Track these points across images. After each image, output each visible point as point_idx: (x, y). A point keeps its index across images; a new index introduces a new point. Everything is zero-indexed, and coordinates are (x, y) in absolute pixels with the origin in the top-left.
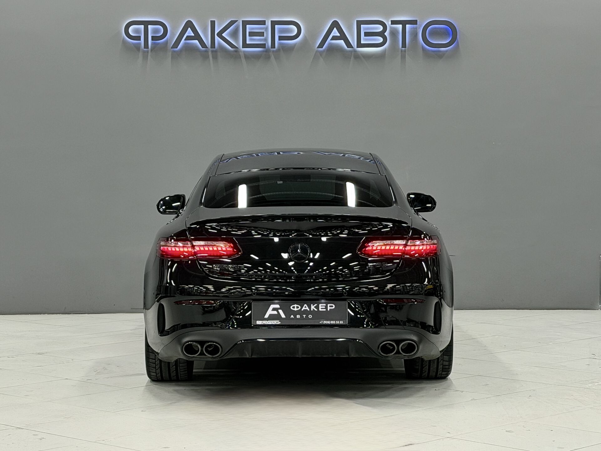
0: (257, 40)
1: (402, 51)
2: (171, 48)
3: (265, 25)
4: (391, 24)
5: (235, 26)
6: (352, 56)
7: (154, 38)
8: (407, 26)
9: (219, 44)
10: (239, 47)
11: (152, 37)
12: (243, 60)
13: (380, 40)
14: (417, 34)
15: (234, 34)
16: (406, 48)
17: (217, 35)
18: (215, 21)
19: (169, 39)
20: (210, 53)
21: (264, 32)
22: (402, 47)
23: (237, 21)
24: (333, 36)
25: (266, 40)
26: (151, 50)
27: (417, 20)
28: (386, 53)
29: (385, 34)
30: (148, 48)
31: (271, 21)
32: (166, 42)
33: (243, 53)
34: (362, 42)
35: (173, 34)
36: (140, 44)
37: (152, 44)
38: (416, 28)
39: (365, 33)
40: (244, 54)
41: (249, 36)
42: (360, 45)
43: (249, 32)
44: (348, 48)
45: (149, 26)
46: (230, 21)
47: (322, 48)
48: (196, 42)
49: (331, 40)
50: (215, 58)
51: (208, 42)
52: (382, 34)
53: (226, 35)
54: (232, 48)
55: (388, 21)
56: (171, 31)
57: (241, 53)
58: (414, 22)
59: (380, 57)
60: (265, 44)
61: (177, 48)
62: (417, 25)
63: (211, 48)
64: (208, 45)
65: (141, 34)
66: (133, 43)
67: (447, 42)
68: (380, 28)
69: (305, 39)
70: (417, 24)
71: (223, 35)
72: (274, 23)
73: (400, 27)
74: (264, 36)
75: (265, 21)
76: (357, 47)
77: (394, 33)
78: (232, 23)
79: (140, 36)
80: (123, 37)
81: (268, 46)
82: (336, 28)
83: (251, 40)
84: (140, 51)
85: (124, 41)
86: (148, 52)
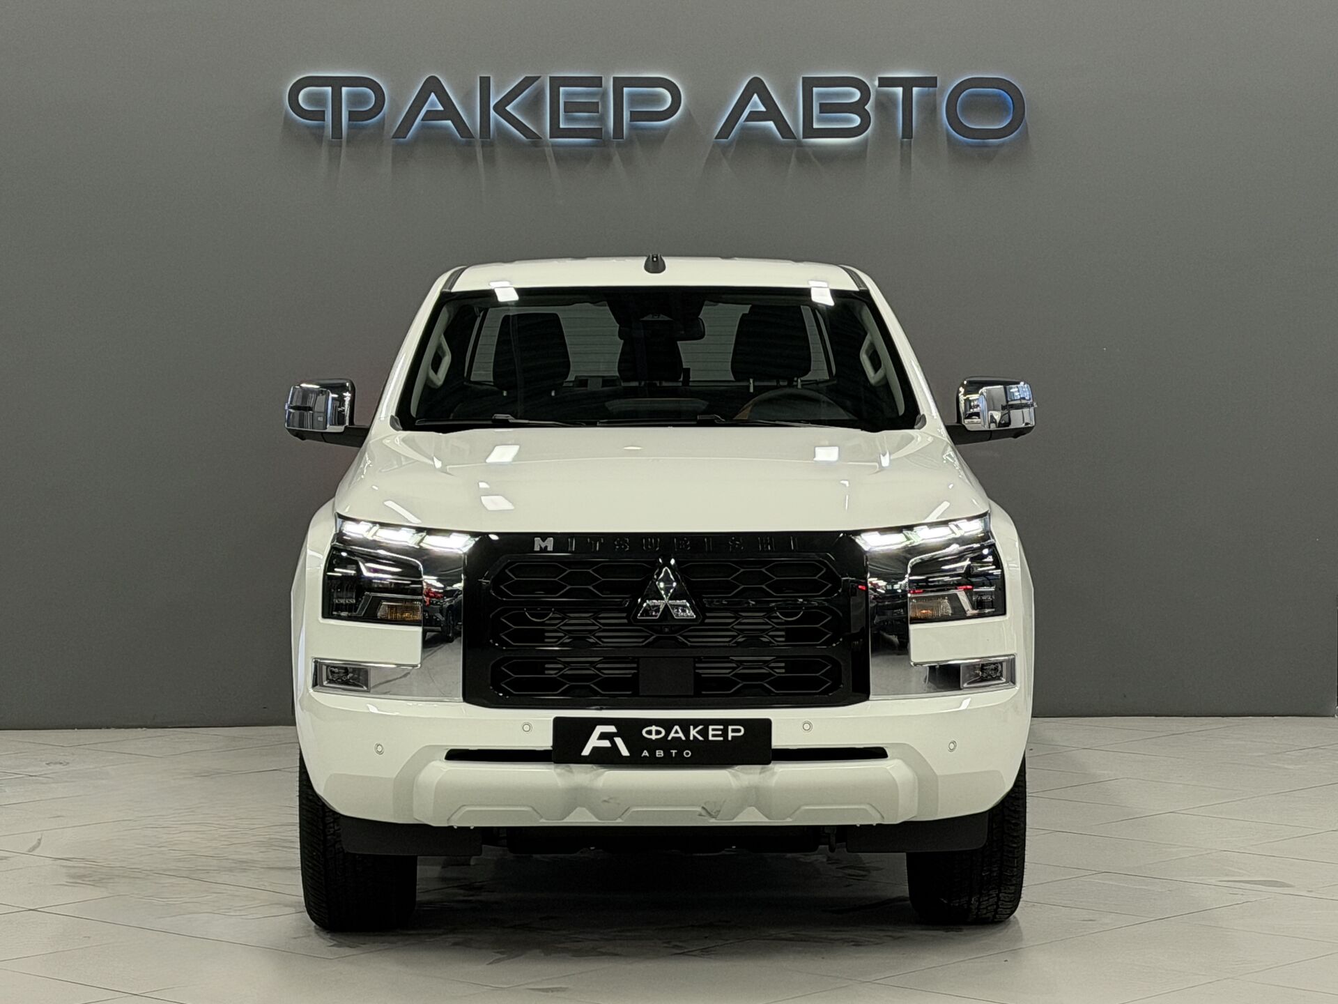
0: (583, 121)
1: (902, 144)
2: (393, 138)
3: (601, 86)
4: (880, 86)
5: (536, 89)
6: (793, 156)
7: (352, 115)
8: (915, 90)
9: (499, 127)
10: (544, 133)
11: (350, 113)
12: (552, 164)
13: (857, 121)
14: (935, 108)
15: (533, 106)
16: (913, 140)
17: (495, 108)
18: (489, 78)
19: (386, 116)
20: (479, 150)
21: (598, 103)
22: (903, 137)
23: (539, 77)
24: (751, 112)
25: (602, 119)
26: (348, 141)
27: (936, 78)
28: (869, 147)
29: (866, 107)
30: (341, 138)
31: (614, 78)
32: (381, 125)
33: (551, 149)
34: (815, 126)
35: (396, 108)
36: (322, 128)
37: (349, 127)
38: (935, 95)
39: (821, 105)
40: (553, 151)
41: (565, 112)
42: (810, 132)
43: (565, 103)
44: (783, 137)
45: (344, 90)
46: (522, 78)
47: (727, 138)
48: (449, 123)
49: (747, 119)
50: (490, 159)
51: (474, 123)
52: (858, 108)
53: (514, 108)
54: (527, 138)
55: (872, 80)
56: (392, 100)
57: (546, 148)
58: (930, 82)
59: (855, 157)
60: (601, 129)
61: (405, 137)
62: (937, 89)
63: (480, 138)
64: (475, 130)
65: (326, 107)
66: (308, 127)
67: (1002, 127)
68: (857, 95)
69: (688, 117)
70: (936, 86)
71: (508, 108)
72: (620, 83)
73: (899, 90)
74: (598, 112)
75: (601, 78)
76: (804, 138)
77: (885, 105)
78: (528, 81)
79: (324, 112)
80: (284, 113)
81: (607, 132)
82: (758, 96)
83: (568, 120)
84: (324, 143)
85: (288, 121)
86: (341, 146)
